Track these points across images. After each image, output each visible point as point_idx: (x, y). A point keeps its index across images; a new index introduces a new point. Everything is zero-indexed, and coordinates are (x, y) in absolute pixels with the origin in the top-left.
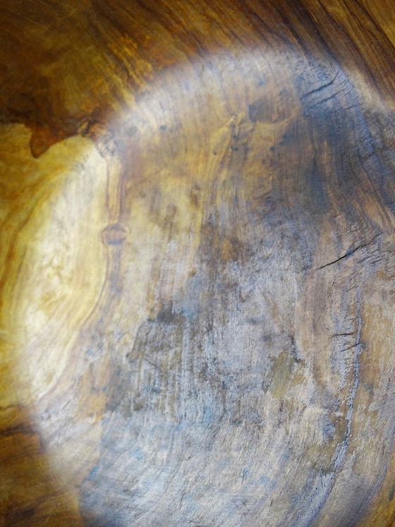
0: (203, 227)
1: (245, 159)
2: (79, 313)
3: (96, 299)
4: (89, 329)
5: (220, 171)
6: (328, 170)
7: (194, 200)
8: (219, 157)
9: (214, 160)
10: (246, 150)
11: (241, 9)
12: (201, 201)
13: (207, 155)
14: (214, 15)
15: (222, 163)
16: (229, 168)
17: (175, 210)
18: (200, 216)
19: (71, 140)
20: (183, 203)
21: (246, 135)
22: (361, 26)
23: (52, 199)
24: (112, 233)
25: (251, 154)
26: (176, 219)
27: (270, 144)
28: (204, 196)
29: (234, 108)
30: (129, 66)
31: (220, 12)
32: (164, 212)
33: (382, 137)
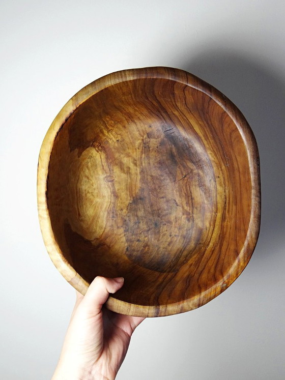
0: (140, 173)
1: (149, 150)
2: (105, 206)
3: (110, 200)
4: (110, 210)
5: (142, 155)
6: (175, 154)
7: (135, 164)
8: (141, 150)
9: (139, 152)
10: (149, 148)
11: (146, 108)
12: (138, 165)
13: (136, 149)
14: (137, 109)
15: (142, 152)
16: (145, 154)
17: (129, 168)
18: (138, 169)
19: (88, 149)
20: (132, 166)
21: (147, 143)
22: (183, 118)
23: (84, 170)
24: (109, 178)
25: (151, 149)
26: (130, 171)
27: (156, 146)
28: (138, 163)
29: (142, 134)
30: (106, 123)
31: (138, 108)
32: (125, 169)
33: (188, 144)
